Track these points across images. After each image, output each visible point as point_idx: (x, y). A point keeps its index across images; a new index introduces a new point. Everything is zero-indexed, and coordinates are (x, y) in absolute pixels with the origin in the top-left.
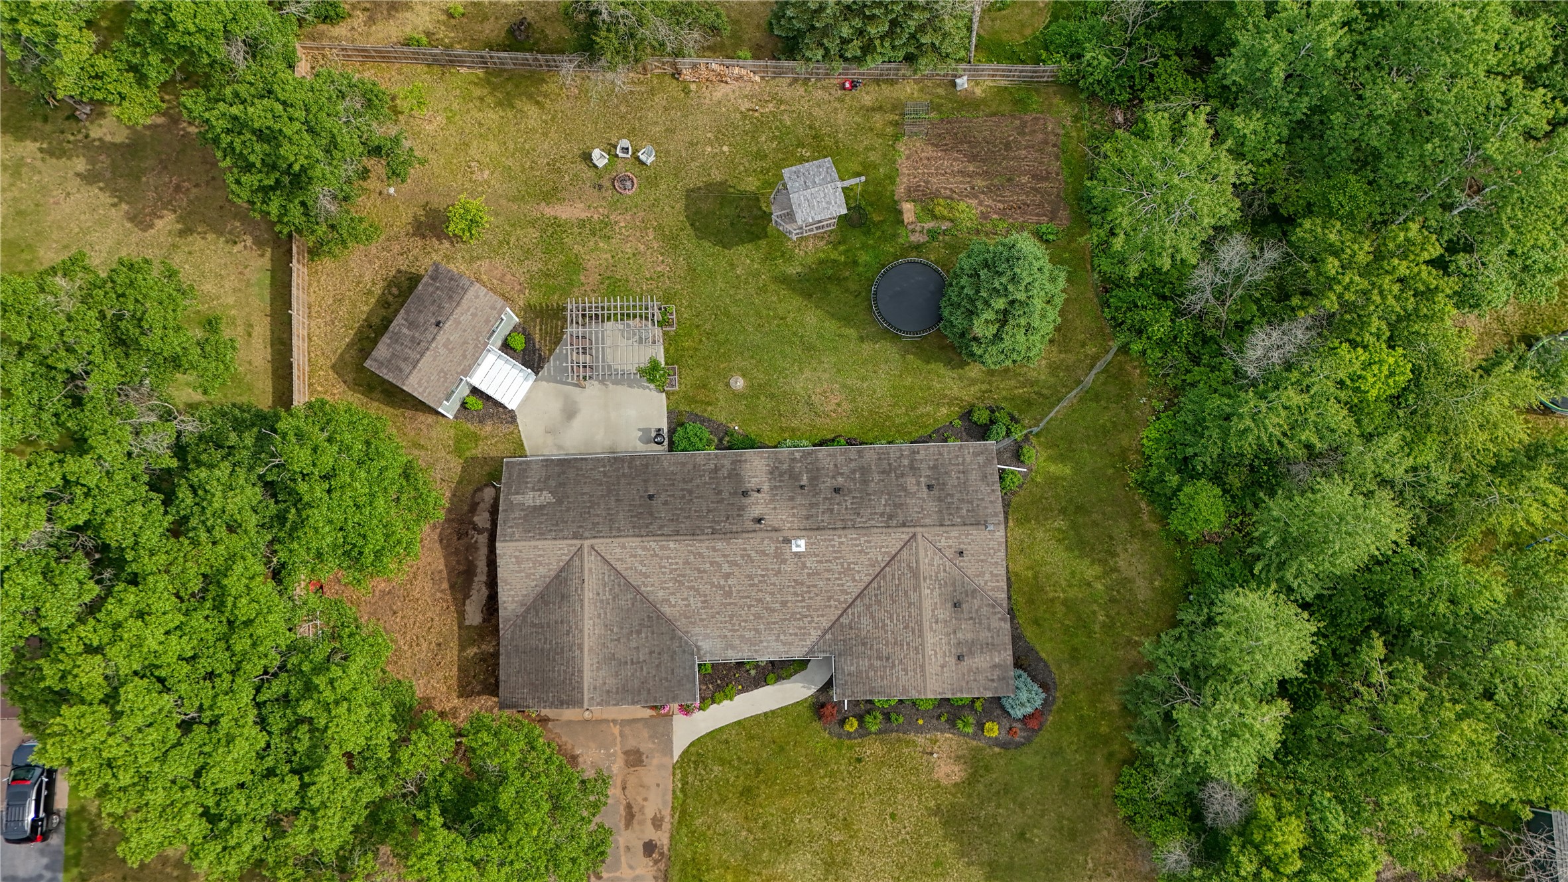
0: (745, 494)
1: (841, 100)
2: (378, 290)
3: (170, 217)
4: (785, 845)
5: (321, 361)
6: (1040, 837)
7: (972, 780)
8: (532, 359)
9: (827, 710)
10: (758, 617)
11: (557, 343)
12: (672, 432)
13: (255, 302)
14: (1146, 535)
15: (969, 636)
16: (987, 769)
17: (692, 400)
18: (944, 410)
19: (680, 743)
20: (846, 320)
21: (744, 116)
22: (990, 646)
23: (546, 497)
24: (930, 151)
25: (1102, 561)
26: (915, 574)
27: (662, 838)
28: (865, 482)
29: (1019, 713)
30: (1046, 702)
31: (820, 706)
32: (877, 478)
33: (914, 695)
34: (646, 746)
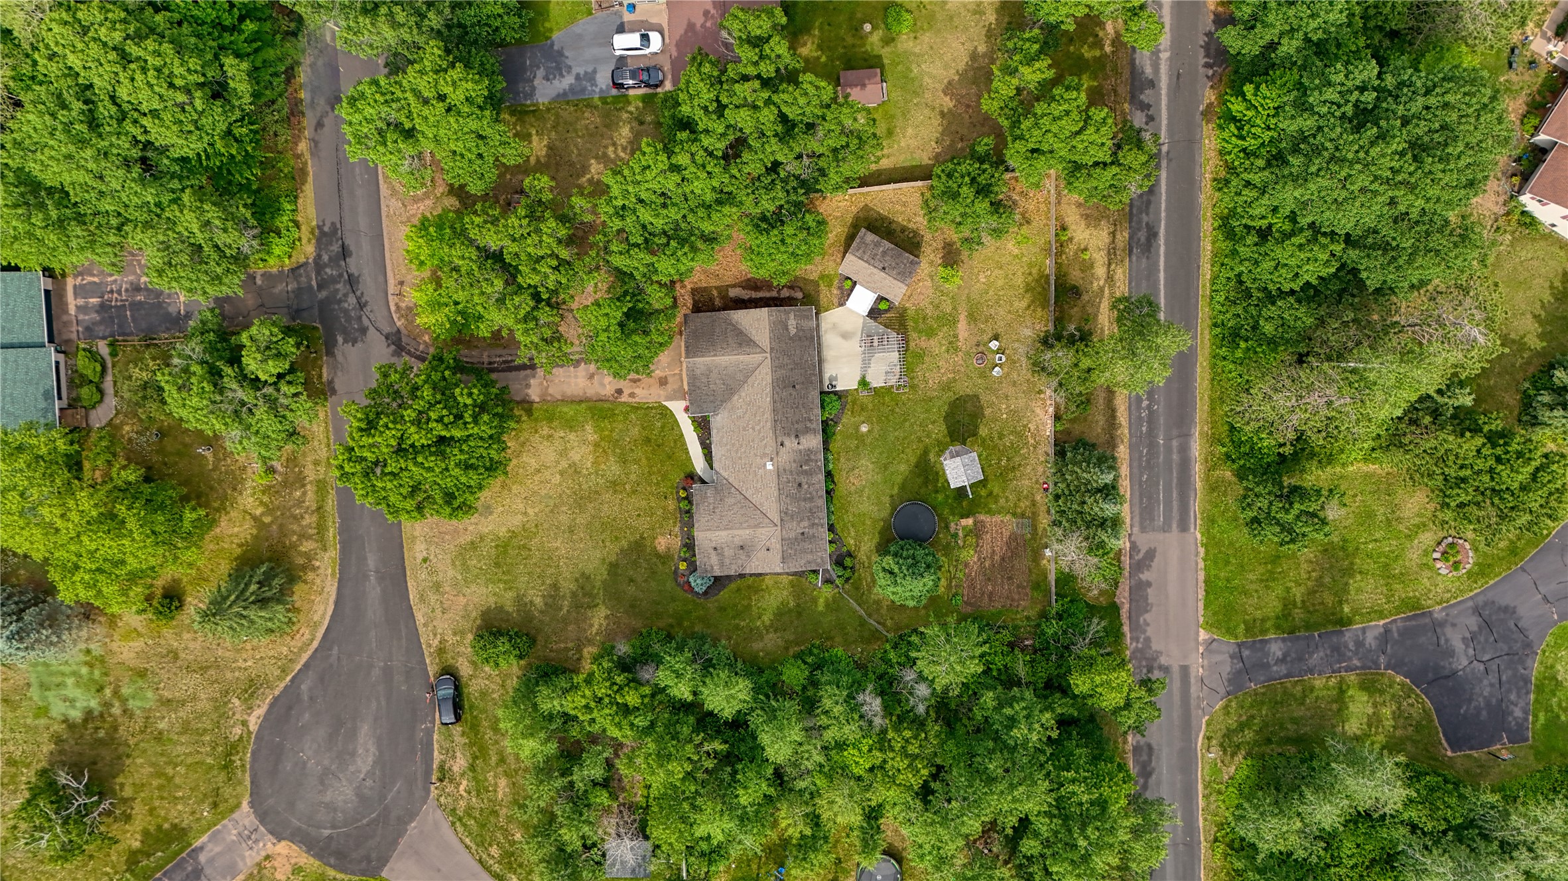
0: (797, 436)
1: (1037, 482)
2: (911, 225)
3: (951, 105)
4: (624, 461)
5: (869, 198)
6: (631, 589)
7: (658, 555)
8: (874, 313)
9: (690, 481)
10: (733, 445)
11: (885, 326)
12: (835, 393)
13: (902, 158)
14: (787, 649)
15: (726, 554)
16: (664, 563)
17: (854, 402)
18: (852, 542)
19: (670, 405)
20: (903, 487)
21: (1025, 426)
22: (722, 564)
23: (793, 331)
24: (1006, 534)
25: (771, 626)
26: (757, 526)
27: (624, 398)
28: (805, 500)
29: (691, 580)
30: (697, 593)
31: (692, 477)
32: (808, 506)
33: (696, 525)
34: (669, 387)
